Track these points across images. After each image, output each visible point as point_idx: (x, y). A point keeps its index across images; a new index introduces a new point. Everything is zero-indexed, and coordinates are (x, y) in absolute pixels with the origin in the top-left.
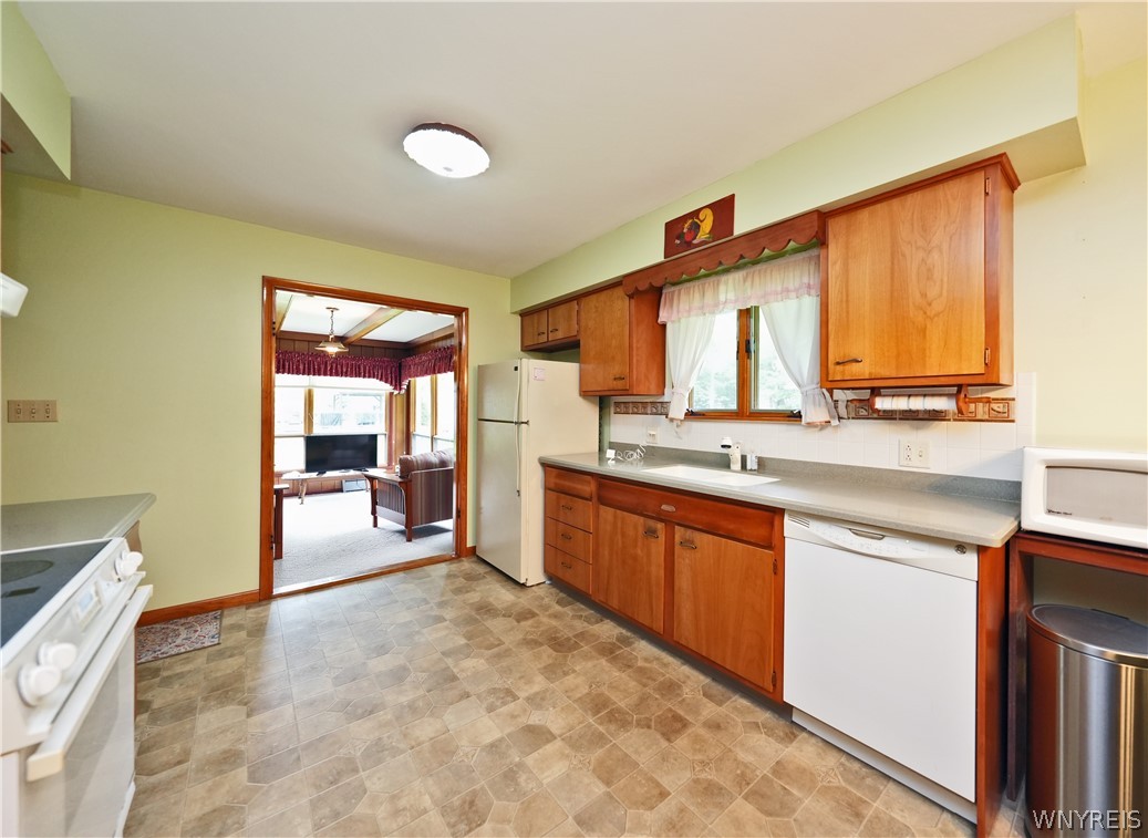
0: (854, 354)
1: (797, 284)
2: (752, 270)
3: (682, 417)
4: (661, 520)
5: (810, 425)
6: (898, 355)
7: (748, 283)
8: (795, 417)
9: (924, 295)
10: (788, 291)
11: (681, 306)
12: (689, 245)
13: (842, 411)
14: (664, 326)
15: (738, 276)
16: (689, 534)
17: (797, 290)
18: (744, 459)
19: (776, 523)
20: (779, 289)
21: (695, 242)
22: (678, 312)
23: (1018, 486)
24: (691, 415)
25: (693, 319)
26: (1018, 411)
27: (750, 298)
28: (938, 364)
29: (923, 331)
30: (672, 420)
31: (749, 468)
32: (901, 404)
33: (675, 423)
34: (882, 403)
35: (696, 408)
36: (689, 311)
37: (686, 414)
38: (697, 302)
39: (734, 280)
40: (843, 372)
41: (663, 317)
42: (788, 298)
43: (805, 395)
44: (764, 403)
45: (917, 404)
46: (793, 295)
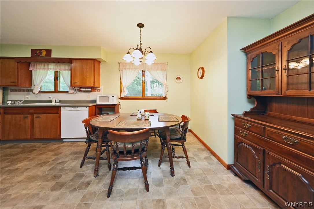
0: (76, 82)
1: (68, 68)
2: (58, 64)
3: (38, 92)
4: (29, 114)
5: (70, 93)
6: (83, 83)
7: (57, 66)
8: (67, 92)
9: (86, 75)
10: (66, 69)
11: (37, 67)
12: (39, 56)
13: (77, 91)
14: (31, 71)
15: (54, 64)
16: (38, 115)
17: (68, 69)
18: (56, 100)
19: (59, 109)
20: (64, 68)
21: (40, 56)
22: (36, 68)
23: (96, 100)
24: (40, 92)
25: (41, 71)
26: (101, 91)
27: (57, 69)
28: (88, 84)
29: (86, 80)
30: (34, 93)
31: (57, 102)
32: (84, 90)
33: (35, 94)
34: (82, 89)
35: (42, 90)
36: (40, 69)
37: (39, 92)
38: (42, 67)
39: (53, 65)
40: (74, 85)
41: (31, 69)
42: (66, 70)
43: (69, 88)
44: (61, 89)
45: (87, 90)
46: (67, 70)
